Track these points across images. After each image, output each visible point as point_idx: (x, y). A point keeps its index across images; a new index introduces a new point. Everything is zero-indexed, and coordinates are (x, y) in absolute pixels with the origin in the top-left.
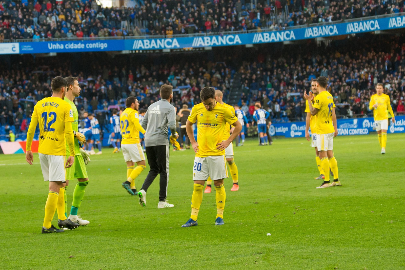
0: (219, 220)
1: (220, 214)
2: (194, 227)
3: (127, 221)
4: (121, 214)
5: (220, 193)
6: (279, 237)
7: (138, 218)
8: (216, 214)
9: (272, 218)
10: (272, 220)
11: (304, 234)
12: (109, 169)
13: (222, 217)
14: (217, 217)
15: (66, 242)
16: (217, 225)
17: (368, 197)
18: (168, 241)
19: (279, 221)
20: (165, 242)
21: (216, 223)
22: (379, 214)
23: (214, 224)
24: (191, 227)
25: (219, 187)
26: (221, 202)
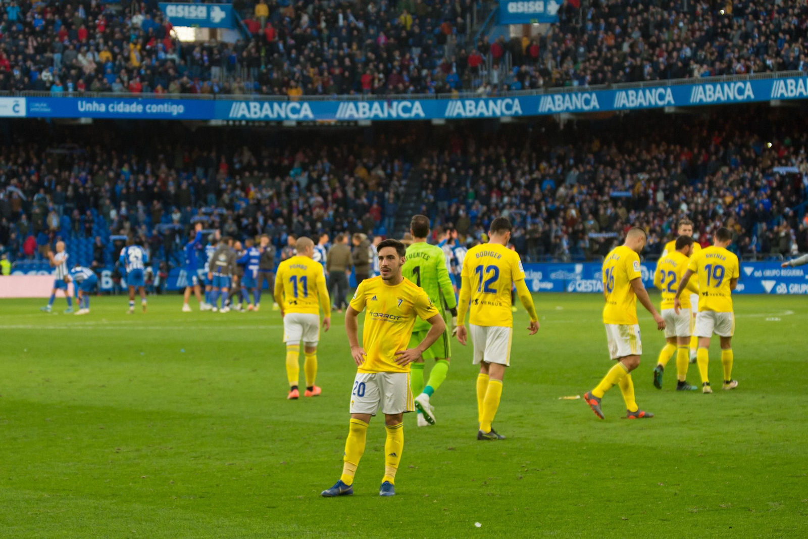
0: (387, 486)
1: (389, 476)
3: (219, 475)
4: (209, 458)
5: (393, 438)
6: (495, 532)
7: (240, 470)
9: (481, 487)
10: (481, 490)
11: (539, 527)
12: (183, 350)
13: (392, 481)
14: (383, 481)
15: (113, 518)
16: (383, 495)
17: (653, 449)
18: (297, 529)
19: (493, 495)
20: (290, 530)
21: (381, 493)
22: (672, 490)
23: (377, 494)
25: (395, 428)
26: (394, 455)
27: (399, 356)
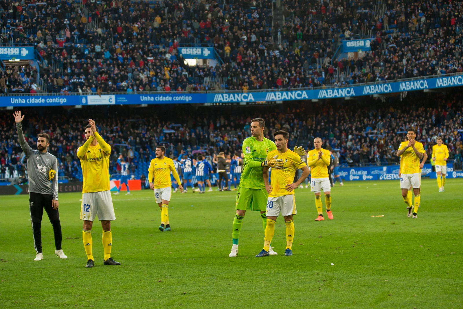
0: (288, 251)
1: (289, 246)
2: (267, 257)
3: (207, 251)
4: (203, 245)
5: (289, 228)
6: (340, 267)
7: (218, 249)
8: (286, 246)
9: (334, 251)
10: (334, 252)
11: (362, 264)
12: (192, 206)
13: (290, 248)
14: (286, 249)
15: (155, 268)
16: (287, 255)
17: (417, 233)
18: (244, 269)
19: (340, 253)
20: (241, 269)
21: (286, 254)
22: (427, 248)
23: (284, 255)
24: (263, 257)
25: (289, 223)
26: (290, 236)
27: (287, 187)
